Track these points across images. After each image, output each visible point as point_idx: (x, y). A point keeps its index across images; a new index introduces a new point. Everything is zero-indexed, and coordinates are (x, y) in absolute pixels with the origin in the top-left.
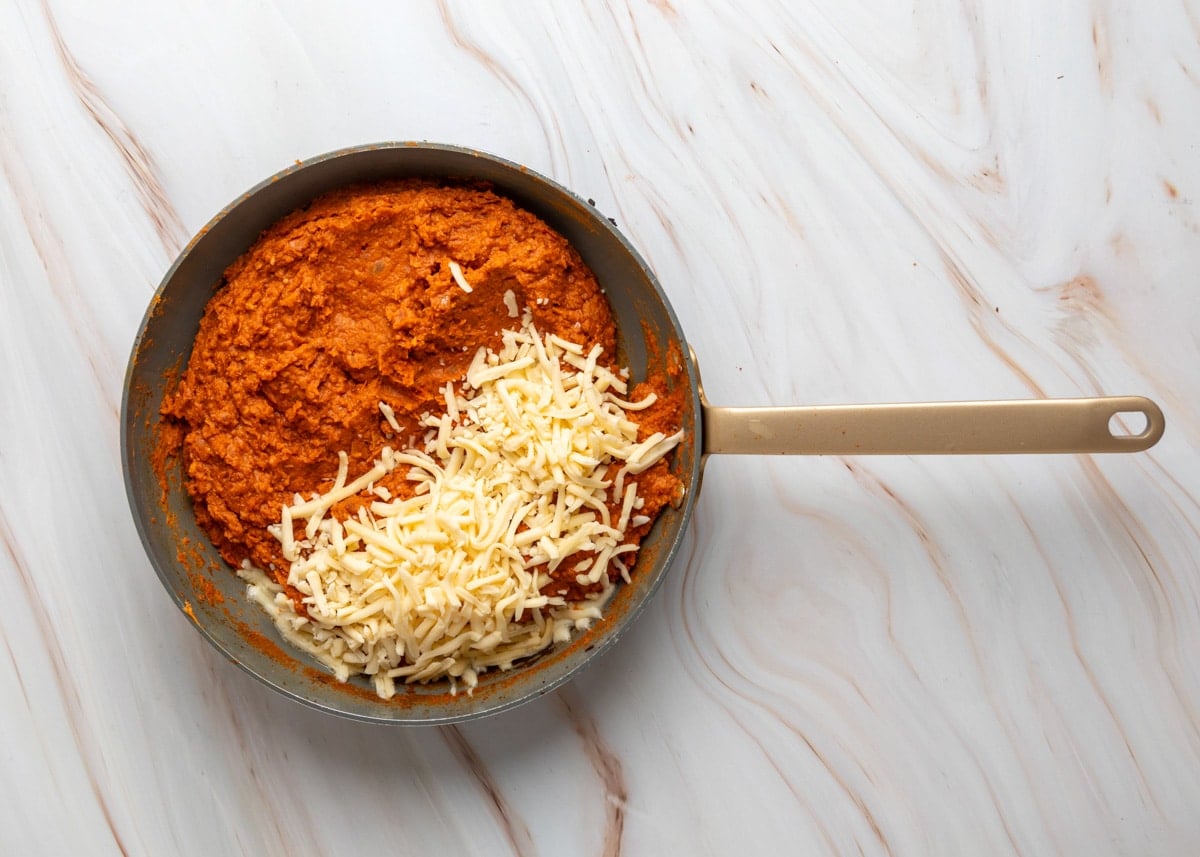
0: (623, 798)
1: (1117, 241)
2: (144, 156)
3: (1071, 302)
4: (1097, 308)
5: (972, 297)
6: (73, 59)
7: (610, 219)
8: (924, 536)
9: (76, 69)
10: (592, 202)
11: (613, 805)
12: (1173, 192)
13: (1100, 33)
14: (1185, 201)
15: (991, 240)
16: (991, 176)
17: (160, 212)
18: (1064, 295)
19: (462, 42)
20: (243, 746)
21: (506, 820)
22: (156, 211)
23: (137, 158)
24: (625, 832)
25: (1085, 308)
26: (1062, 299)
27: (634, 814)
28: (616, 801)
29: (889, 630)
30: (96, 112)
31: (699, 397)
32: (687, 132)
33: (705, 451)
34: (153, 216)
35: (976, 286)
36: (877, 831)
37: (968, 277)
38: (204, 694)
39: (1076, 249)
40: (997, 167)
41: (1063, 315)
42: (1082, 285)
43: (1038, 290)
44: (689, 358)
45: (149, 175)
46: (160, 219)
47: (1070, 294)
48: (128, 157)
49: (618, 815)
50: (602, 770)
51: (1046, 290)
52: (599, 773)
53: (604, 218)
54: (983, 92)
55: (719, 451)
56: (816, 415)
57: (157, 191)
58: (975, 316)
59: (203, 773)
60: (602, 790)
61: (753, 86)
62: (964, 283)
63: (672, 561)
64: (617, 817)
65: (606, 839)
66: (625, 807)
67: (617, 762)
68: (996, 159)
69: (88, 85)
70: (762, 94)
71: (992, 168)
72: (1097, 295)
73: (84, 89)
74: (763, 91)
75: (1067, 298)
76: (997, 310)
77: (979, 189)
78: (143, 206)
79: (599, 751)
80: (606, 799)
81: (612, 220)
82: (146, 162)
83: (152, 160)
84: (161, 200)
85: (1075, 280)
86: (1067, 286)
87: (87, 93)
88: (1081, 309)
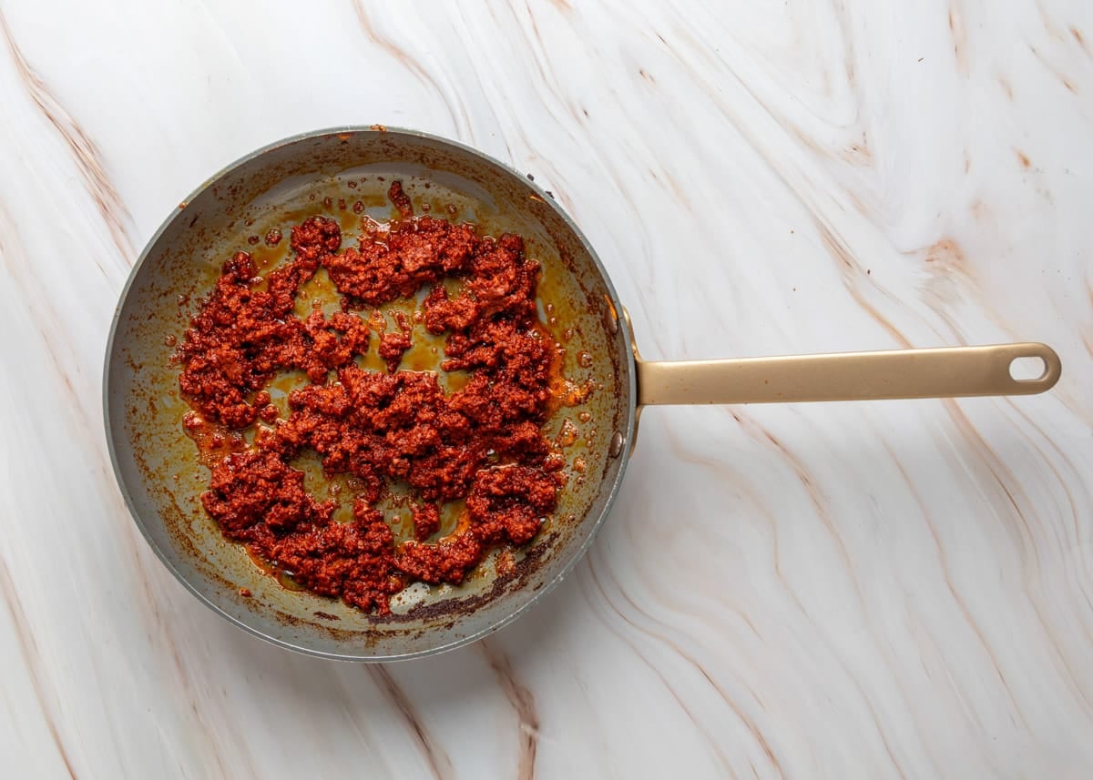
0: (535, 727)
1: (976, 207)
2: (90, 146)
3: (936, 263)
4: (960, 269)
5: (845, 261)
6: (25, 60)
7: (547, 192)
8: (806, 481)
9: (27, 69)
10: (531, 177)
11: (526, 733)
12: (1026, 162)
13: (956, 19)
14: (1038, 170)
15: (862, 210)
16: (860, 151)
17: (105, 198)
18: (930, 257)
19: (377, 38)
20: (186, 685)
21: (428, 750)
22: (102, 198)
23: (84, 149)
24: (536, 758)
25: (949, 269)
26: (927, 261)
27: (545, 742)
28: (529, 730)
29: (777, 567)
30: (46, 107)
31: (634, 353)
32: (582, 115)
33: (639, 403)
34: (99, 201)
35: (849, 252)
36: (770, 753)
37: (842, 244)
38: (150, 638)
39: (939, 216)
40: (865, 142)
41: (930, 276)
42: (946, 248)
43: (905, 253)
44: (623, 317)
45: (95, 164)
46: (105, 203)
47: (934, 256)
48: (75, 148)
49: (531, 742)
50: (516, 702)
51: (913, 253)
52: (513, 705)
53: (541, 191)
54: (851, 74)
55: (653, 403)
56: (740, 366)
57: (102, 179)
58: (848, 278)
59: (149, 710)
60: (516, 719)
61: (641, 73)
62: (839, 249)
63: (611, 505)
64: (530, 744)
65: (519, 766)
66: (537, 735)
67: (529, 694)
68: (864, 134)
69: (39, 84)
70: (650, 80)
71: (861, 143)
72: (959, 258)
73: (34, 87)
74: (651, 77)
75: (932, 260)
76: (869, 272)
77: (848, 161)
78: (89, 192)
79: (513, 683)
80: (520, 727)
81: (550, 193)
82: (92, 153)
83: (96, 149)
84: (107, 187)
85: (940, 243)
86: (933, 249)
87: (37, 90)
88: (944, 270)
